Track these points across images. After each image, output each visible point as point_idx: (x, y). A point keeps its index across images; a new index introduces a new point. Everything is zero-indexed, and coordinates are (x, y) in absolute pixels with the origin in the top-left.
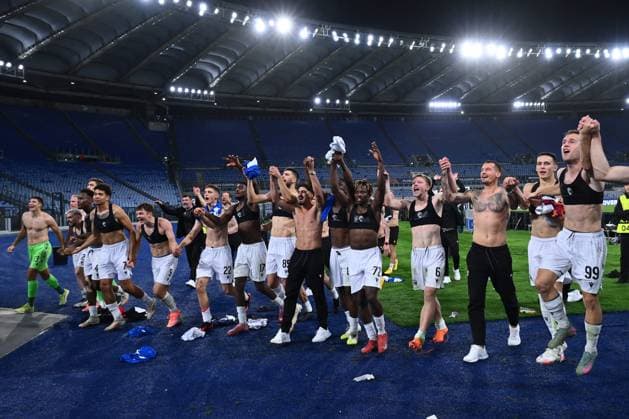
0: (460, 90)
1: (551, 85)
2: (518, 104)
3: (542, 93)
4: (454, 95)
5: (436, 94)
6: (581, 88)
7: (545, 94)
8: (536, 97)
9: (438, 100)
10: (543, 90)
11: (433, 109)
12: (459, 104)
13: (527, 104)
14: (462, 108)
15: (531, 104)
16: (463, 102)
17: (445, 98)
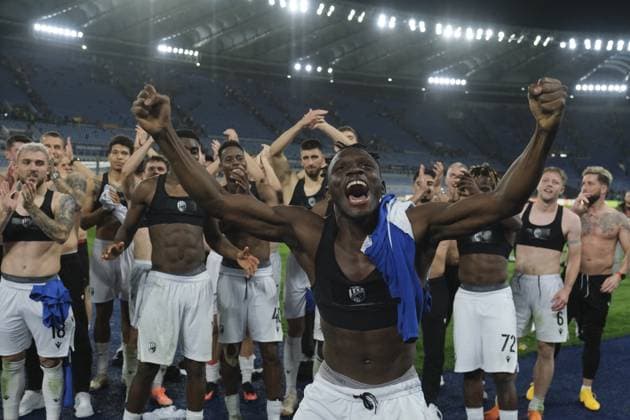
0: (84, 13)
1: (209, 30)
2: (164, 49)
3: (196, 39)
4: (74, 20)
5: (47, 14)
6: (246, 40)
7: (199, 41)
8: (187, 43)
9: (47, 22)
10: (197, 34)
11: (40, 34)
12: (81, 35)
13: (175, 50)
14: (85, 41)
15: (181, 51)
16: (85, 31)
17: (60, 20)
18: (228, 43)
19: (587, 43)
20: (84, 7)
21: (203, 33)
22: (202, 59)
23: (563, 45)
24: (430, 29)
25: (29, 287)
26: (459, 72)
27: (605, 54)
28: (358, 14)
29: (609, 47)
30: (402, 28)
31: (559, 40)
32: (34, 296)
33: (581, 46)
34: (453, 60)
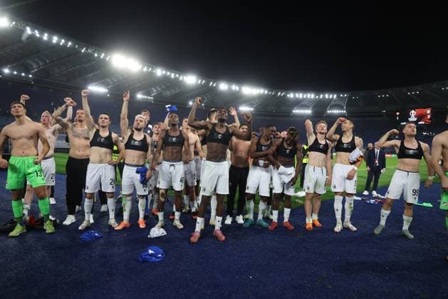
0: (108, 82)
1: (157, 89)
2: (139, 96)
5: (94, 82)
6: (171, 93)
7: (153, 93)
8: (149, 94)
10: (152, 91)
12: (107, 90)
13: (144, 97)
14: (108, 93)
15: (146, 97)
18: (164, 94)
19: (297, 95)
20: (108, 80)
21: (155, 91)
22: (154, 100)
23: (288, 96)
24: (240, 89)
25: (135, 168)
26: (251, 105)
27: (304, 99)
28: (213, 83)
29: (305, 96)
30: (230, 89)
31: (286, 94)
32: (137, 172)
33: (295, 96)
34: (248, 101)
